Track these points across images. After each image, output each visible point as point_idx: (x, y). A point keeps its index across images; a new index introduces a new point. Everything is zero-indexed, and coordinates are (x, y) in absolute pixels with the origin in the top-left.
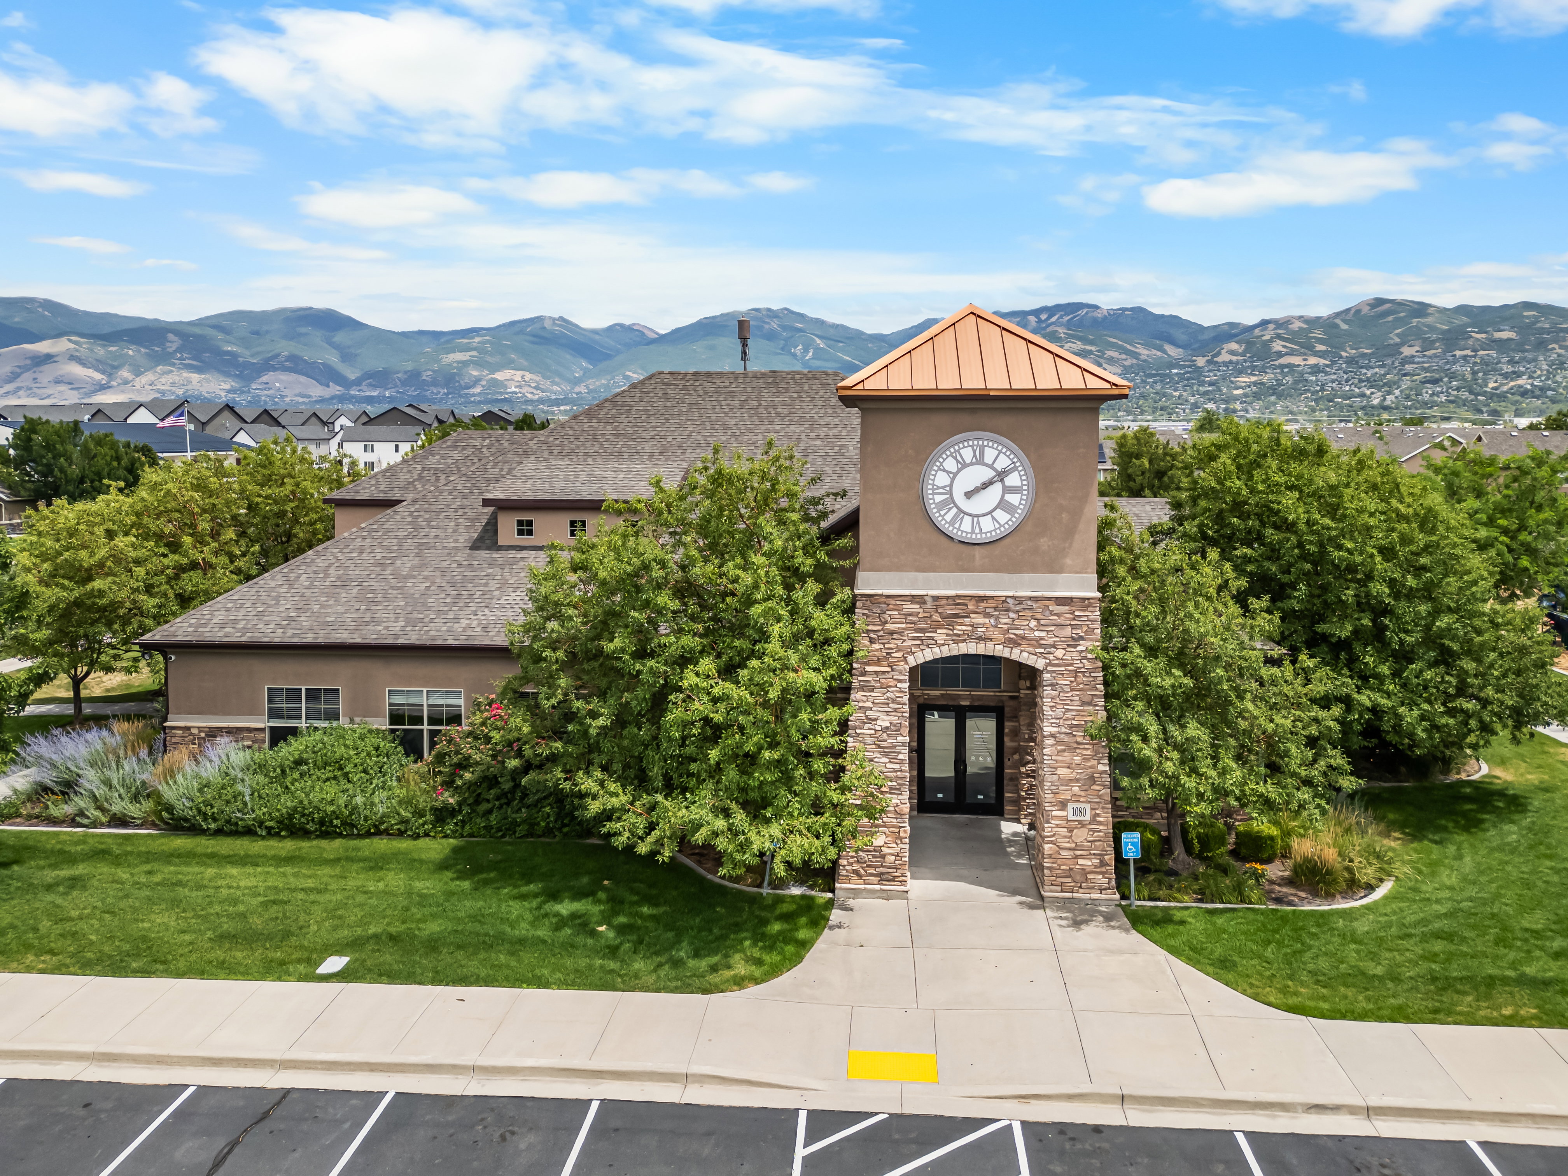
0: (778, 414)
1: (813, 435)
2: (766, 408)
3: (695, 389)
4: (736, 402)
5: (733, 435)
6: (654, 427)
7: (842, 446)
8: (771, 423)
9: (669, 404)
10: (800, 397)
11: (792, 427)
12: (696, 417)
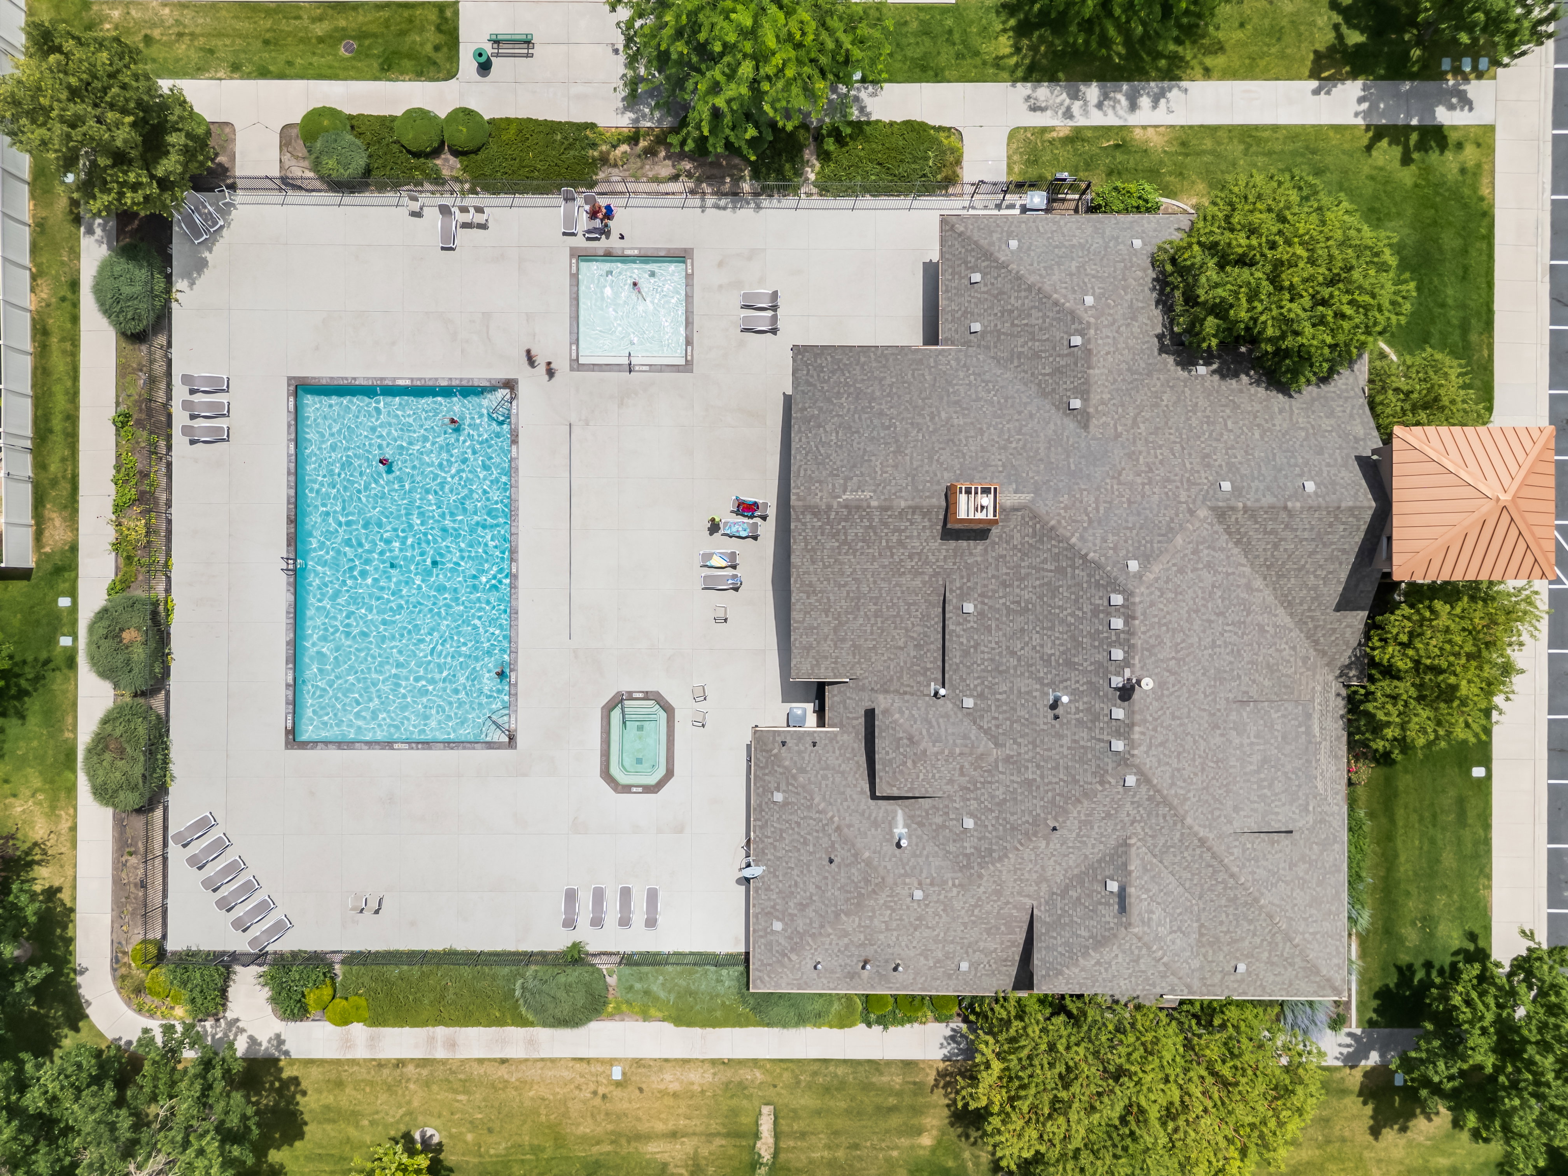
0: (1183, 641)
1: (1203, 610)
2: (1177, 652)
3: (1156, 720)
4: (1172, 679)
5: (1204, 674)
6: (1195, 742)
7: (1213, 586)
8: (1192, 645)
9: (1172, 737)
10: (1165, 625)
11: (1196, 627)
12: (1186, 710)
